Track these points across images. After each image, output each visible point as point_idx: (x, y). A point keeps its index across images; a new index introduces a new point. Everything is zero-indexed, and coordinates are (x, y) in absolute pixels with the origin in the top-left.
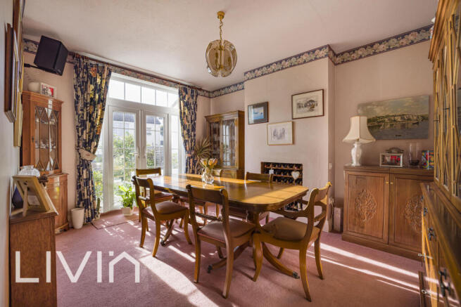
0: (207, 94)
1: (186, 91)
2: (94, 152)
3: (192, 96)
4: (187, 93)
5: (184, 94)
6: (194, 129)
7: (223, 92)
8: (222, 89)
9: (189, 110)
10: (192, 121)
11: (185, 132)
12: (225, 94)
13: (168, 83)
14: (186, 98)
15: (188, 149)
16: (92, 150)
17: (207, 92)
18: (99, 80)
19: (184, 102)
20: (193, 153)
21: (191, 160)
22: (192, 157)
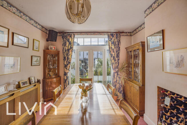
0: (129, 34)
1: (112, 35)
2: (69, 69)
3: (117, 38)
4: (113, 37)
5: (111, 37)
6: (118, 56)
7: (138, 30)
8: (137, 29)
9: (114, 45)
10: (116, 52)
11: (112, 58)
12: (139, 31)
13: (103, 34)
14: (113, 39)
15: (114, 67)
16: (68, 69)
17: (129, 33)
18: (70, 40)
19: (111, 42)
20: (117, 70)
21: (116, 74)
22: (116, 72)
